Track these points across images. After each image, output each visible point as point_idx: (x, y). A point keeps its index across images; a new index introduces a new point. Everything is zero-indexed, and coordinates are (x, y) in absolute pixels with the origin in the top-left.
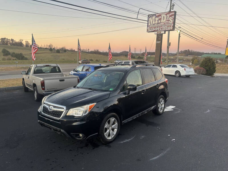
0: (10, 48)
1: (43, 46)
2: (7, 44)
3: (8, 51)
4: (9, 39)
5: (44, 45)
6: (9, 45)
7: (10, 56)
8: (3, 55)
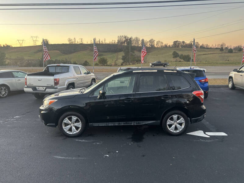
0: (180, 50)
1: (214, 46)
2: (178, 47)
3: (177, 54)
4: (181, 42)
5: (216, 45)
6: (180, 47)
7: (178, 59)
8: (173, 57)
